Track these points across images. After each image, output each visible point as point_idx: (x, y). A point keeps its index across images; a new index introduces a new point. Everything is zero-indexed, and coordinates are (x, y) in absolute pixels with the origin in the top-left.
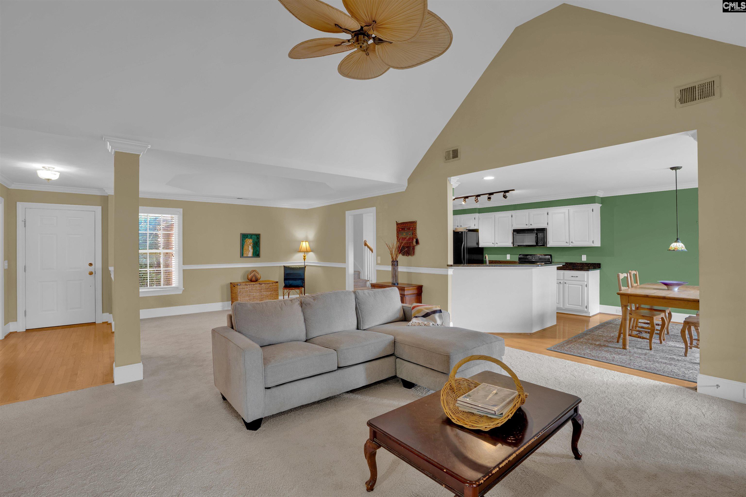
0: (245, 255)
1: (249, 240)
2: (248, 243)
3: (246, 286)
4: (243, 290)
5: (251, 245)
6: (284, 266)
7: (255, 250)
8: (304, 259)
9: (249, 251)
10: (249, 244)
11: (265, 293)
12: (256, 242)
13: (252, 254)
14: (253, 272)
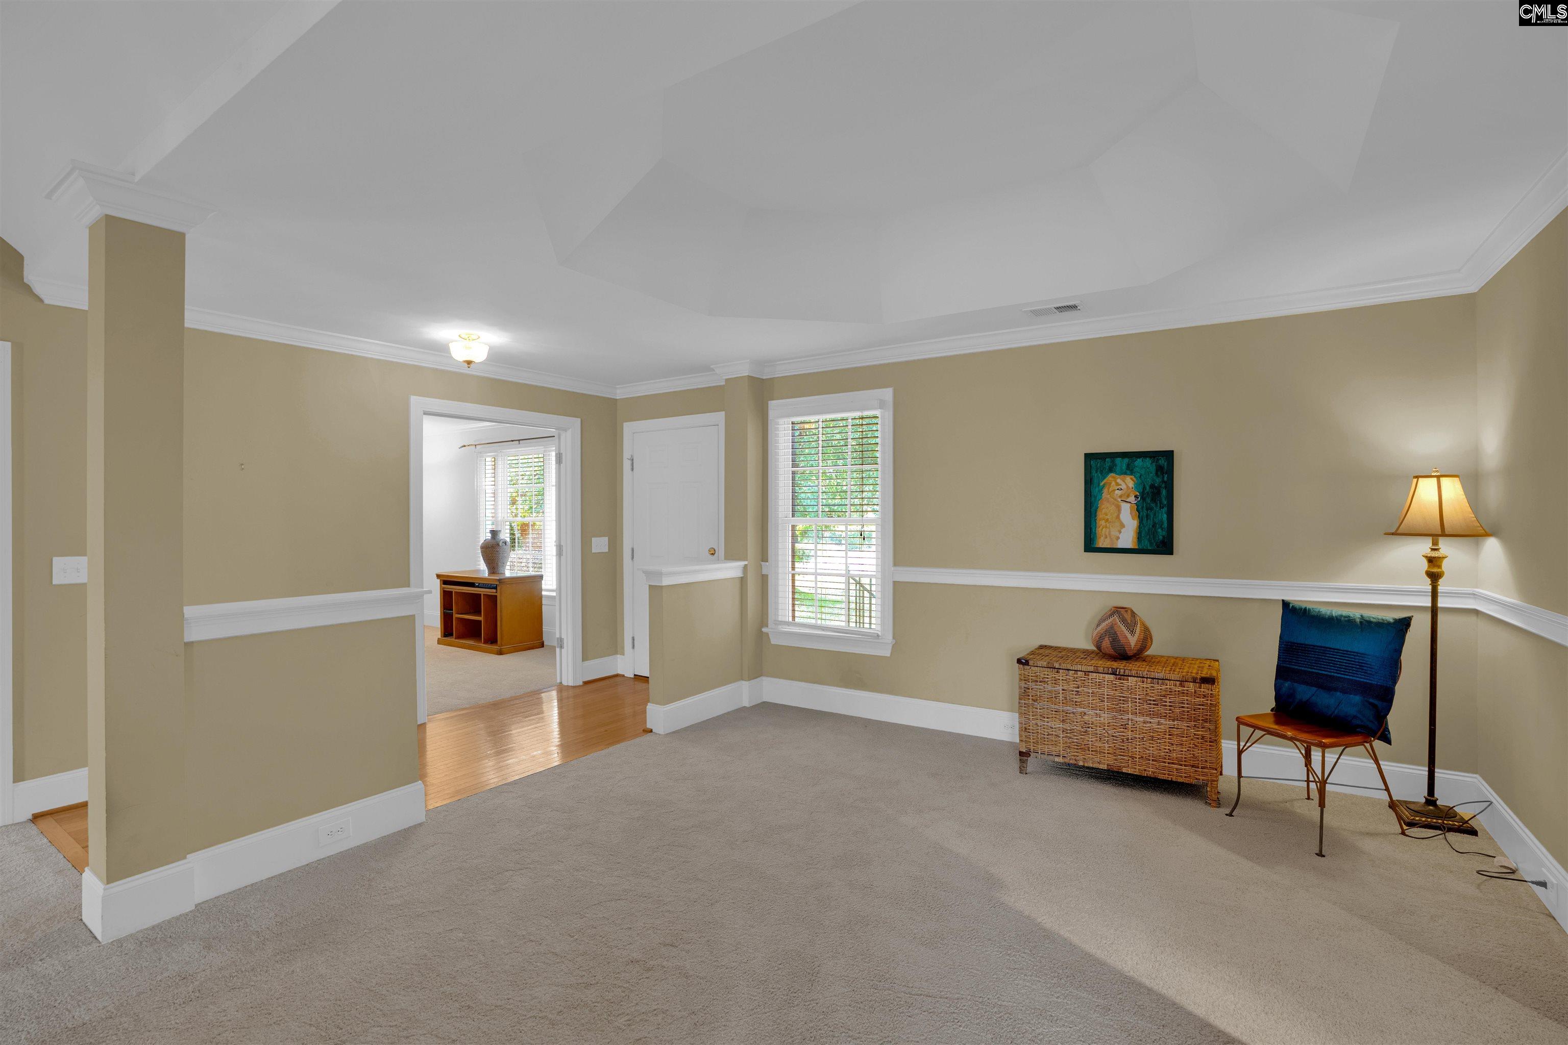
0: (1102, 543)
1: (1119, 481)
2: (1117, 492)
3: (1051, 674)
4: (1040, 686)
5: (1132, 499)
6: (1285, 604)
7: (1150, 522)
8: (1434, 577)
9: (1123, 526)
10: (1121, 496)
11: (1140, 719)
12: (1152, 486)
13: (1136, 540)
14: (1112, 615)
